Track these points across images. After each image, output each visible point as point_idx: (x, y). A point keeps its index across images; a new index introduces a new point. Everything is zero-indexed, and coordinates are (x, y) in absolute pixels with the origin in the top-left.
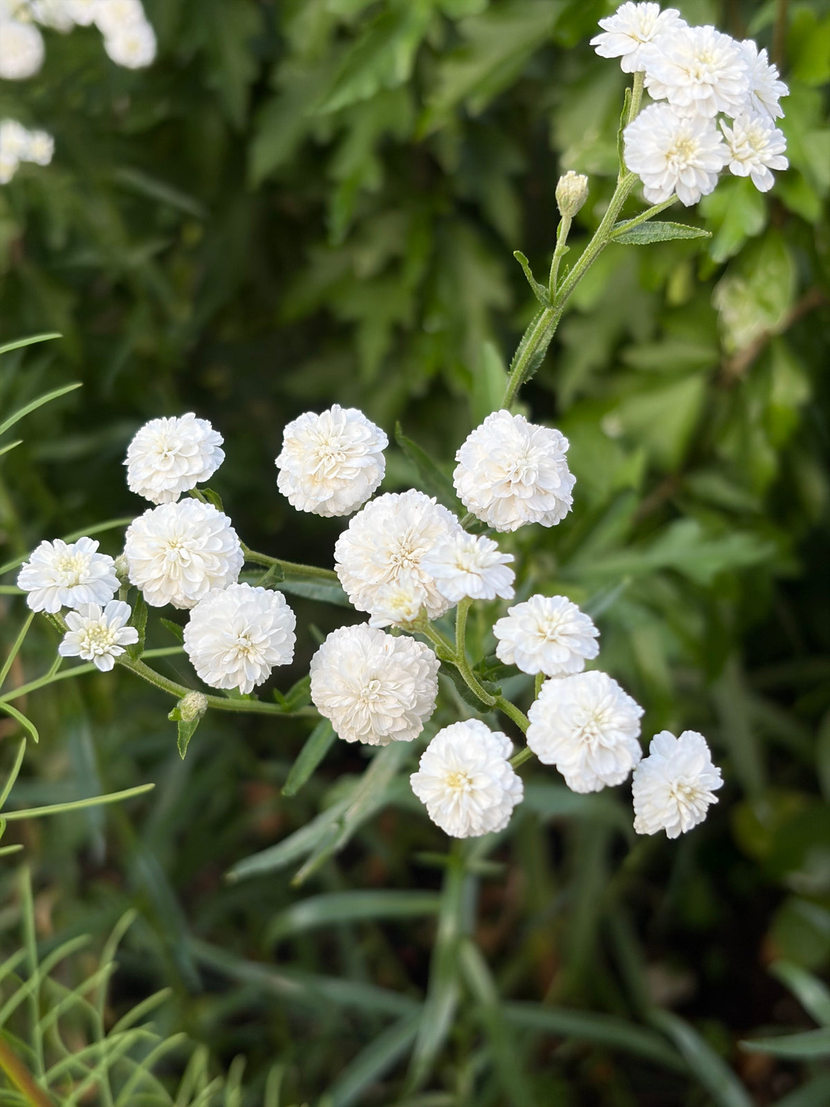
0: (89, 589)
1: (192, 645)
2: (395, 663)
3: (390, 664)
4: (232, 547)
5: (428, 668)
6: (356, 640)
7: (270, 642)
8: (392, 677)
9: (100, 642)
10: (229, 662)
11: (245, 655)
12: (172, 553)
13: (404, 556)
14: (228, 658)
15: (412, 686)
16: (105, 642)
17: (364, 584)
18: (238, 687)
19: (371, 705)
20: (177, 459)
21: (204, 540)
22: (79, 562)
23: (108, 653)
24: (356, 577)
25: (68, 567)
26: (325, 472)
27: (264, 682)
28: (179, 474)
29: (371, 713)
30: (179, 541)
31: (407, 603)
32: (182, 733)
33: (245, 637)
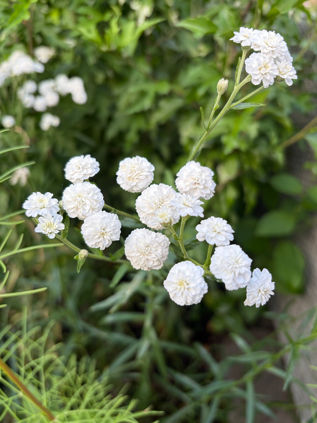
0: (48, 209)
1: (84, 231)
2: (155, 241)
3: (154, 241)
4: (101, 198)
5: (166, 244)
6: (142, 233)
7: (112, 231)
8: (154, 246)
9: (51, 228)
10: (97, 238)
11: (103, 236)
12: (79, 199)
13: (160, 205)
14: (97, 236)
15: (161, 250)
16: (52, 228)
17: (146, 213)
18: (100, 248)
19: (146, 256)
20: (83, 169)
21: (91, 195)
22: (45, 200)
23: (53, 232)
24: (143, 211)
25: (41, 201)
26: (134, 176)
27: (109, 246)
28: (83, 173)
29: (146, 259)
30: (82, 195)
31: (165, 216)
32: (79, 264)
33: (103, 229)
